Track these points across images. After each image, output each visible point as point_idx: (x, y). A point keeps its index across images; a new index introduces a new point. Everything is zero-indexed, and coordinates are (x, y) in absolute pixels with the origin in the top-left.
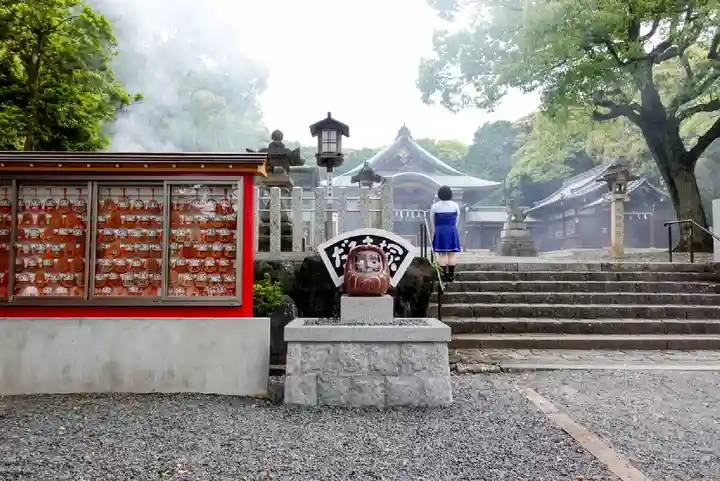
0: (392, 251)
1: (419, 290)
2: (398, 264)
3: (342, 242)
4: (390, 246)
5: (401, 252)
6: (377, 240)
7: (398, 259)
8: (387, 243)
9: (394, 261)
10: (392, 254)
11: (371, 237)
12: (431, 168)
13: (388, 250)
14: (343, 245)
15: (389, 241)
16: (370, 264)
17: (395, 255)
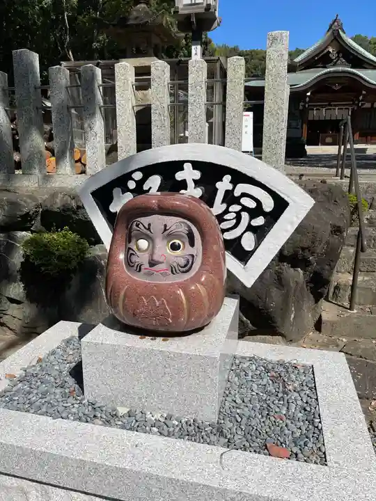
0: (246, 202)
1: (320, 249)
2: (260, 233)
3: (128, 176)
4: (241, 188)
5: (268, 204)
6: (210, 173)
7: (259, 221)
8: (235, 182)
9: (250, 228)
10: (245, 209)
11: (196, 165)
12: (360, 62)
13: (237, 201)
14: (132, 185)
15: (238, 177)
16: (163, 250)
17: (254, 213)
